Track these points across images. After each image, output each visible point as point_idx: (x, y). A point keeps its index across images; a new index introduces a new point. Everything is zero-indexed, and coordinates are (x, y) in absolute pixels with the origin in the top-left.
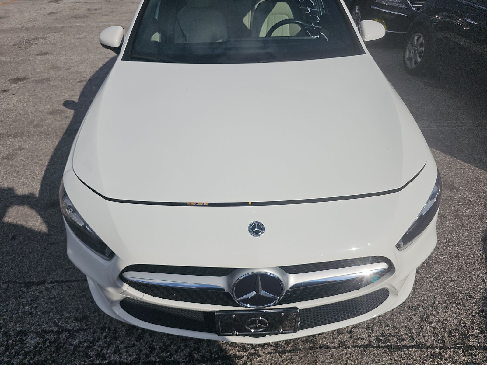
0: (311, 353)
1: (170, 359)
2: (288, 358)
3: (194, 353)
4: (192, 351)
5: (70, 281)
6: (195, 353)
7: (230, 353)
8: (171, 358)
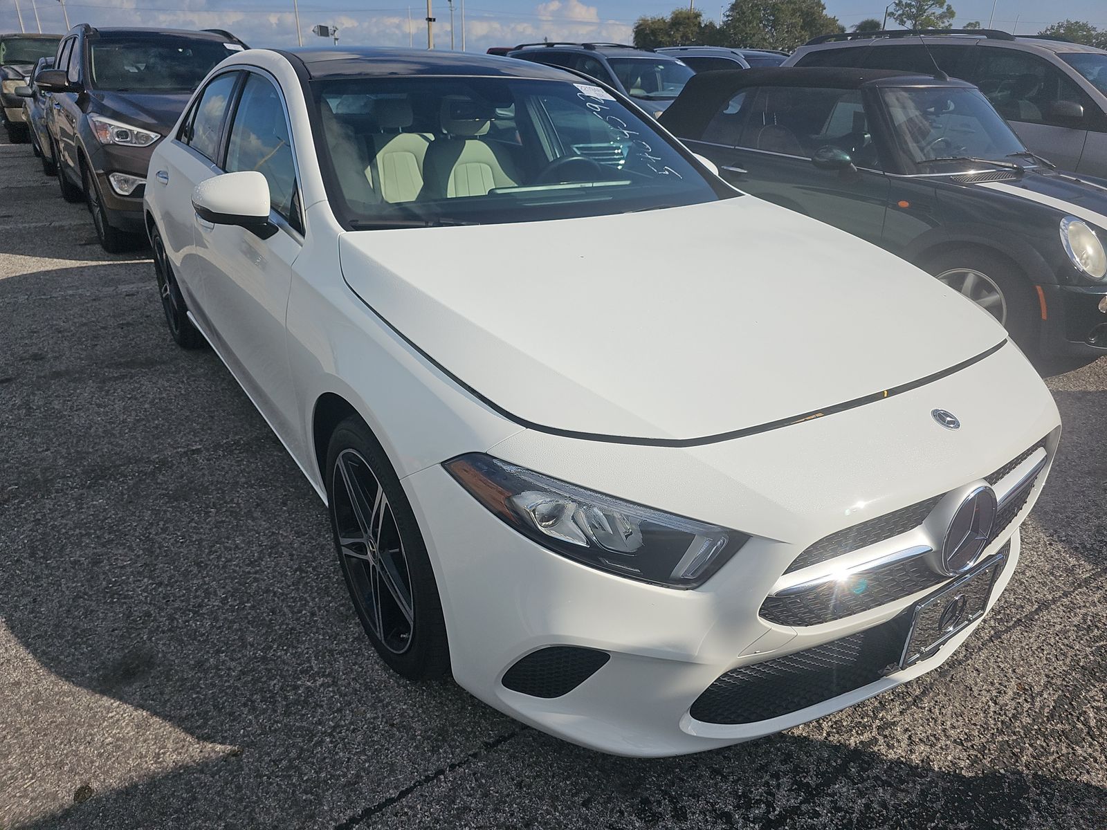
0: (951, 681)
1: (776, 813)
2: (932, 704)
3: (802, 779)
4: (795, 777)
5: (391, 801)
6: (805, 777)
7: (853, 744)
8: (774, 810)
